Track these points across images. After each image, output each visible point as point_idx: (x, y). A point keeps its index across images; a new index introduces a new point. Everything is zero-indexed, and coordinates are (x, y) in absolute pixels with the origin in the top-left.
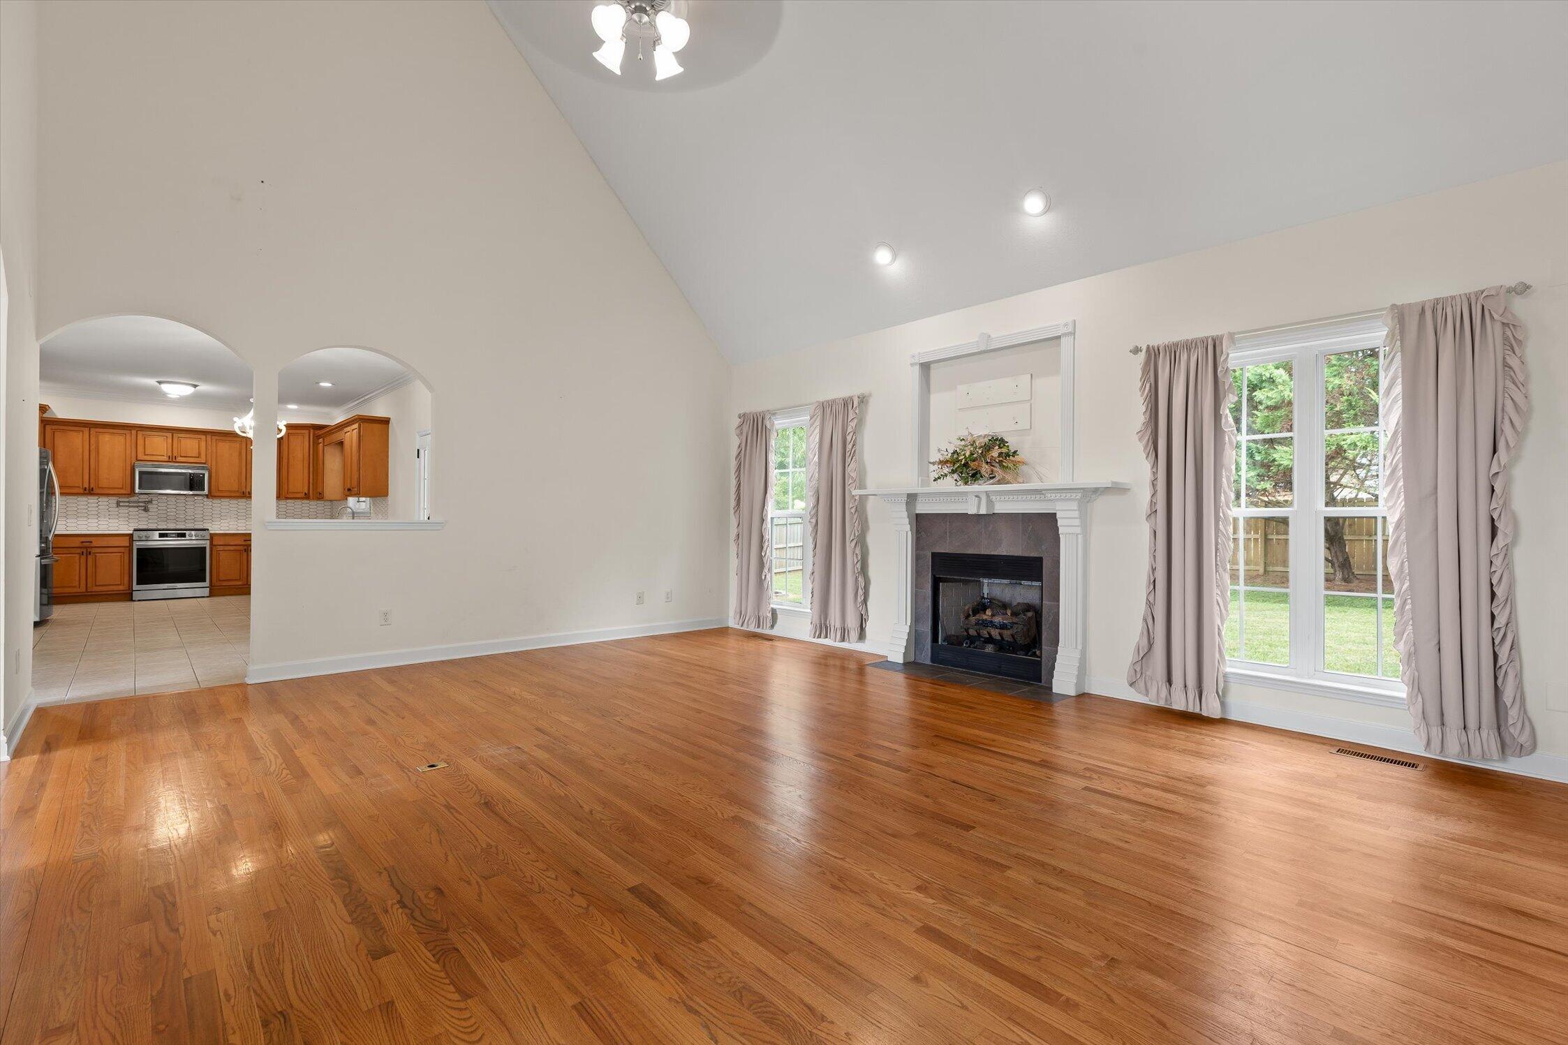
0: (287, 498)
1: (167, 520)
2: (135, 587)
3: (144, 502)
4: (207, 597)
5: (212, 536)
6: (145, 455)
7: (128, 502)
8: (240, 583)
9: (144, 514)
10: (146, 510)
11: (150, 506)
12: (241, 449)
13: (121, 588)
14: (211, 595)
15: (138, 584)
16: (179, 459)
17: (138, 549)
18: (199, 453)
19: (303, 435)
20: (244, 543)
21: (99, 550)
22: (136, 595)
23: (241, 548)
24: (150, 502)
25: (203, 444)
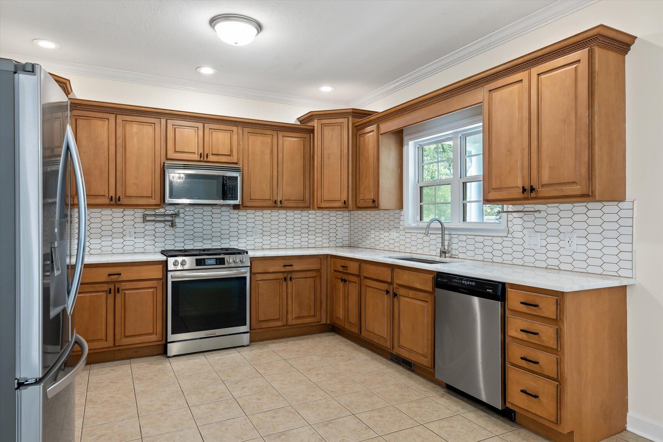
0: (320, 208)
1: (193, 239)
2: (171, 337)
3: (171, 215)
4: (247, 346)
5: (252, 259)
6: (176, 152)
7: (155, 215)
8: (279, 323)
9: (171, 231)
10: (173, 225)
11: (177, 220)
12: (272, 145)
13: (154, 338)
14: (252, 341)
15: (173, 333)
16: (211, 158)
17: (173, 282)
18: (231, 151)
19: (340, 125)
20: (283, 269)
21: (128, 285)
22: (173, 349)
23: (281, 276)
24: (176, 215)
25: (235, 137)
